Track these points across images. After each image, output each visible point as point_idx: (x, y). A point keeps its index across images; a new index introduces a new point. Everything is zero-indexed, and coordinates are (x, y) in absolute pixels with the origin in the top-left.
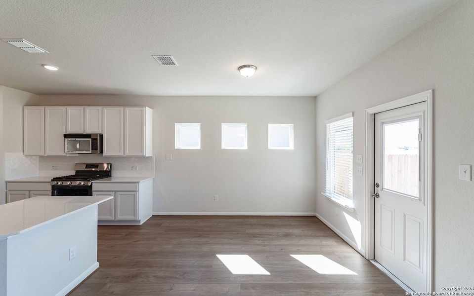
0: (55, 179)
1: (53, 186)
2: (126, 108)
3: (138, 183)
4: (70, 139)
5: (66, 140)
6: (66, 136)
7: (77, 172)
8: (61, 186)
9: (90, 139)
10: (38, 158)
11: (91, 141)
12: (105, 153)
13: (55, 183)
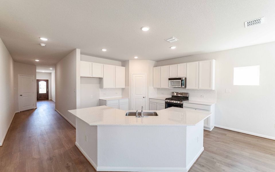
0: (166, 99)
1: (166, 102)
2: (200, 62)
3: (210, 105)
4: (171, 81)
5: (169, 81)
6: (170, 79)
7: (172, 96)
8: (169, 102)
9: (180, 80)
10: (157, 89)
11: (181, 81)
12: (188, 87)
13: (167, 101)
